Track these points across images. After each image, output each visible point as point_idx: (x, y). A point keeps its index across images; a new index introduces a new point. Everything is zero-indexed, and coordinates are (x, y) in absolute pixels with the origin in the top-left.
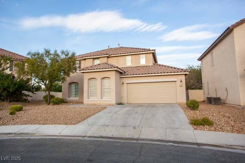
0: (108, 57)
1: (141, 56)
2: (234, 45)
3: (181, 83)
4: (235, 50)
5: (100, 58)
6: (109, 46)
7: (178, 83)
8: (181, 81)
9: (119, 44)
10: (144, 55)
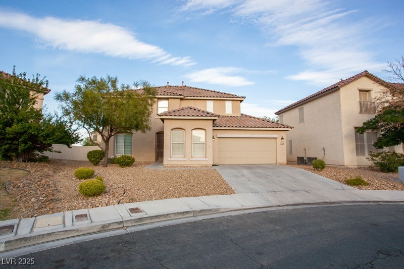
0: (181, 99)
1: (227, 102)
2: (340, 105)
3: (283, 140)
4: (340, 110)
5: (169, 99)
6: (168, 83)
7: (279, 140)
8: (282, 138)
9: (183, 82)
10: (230, 102)
